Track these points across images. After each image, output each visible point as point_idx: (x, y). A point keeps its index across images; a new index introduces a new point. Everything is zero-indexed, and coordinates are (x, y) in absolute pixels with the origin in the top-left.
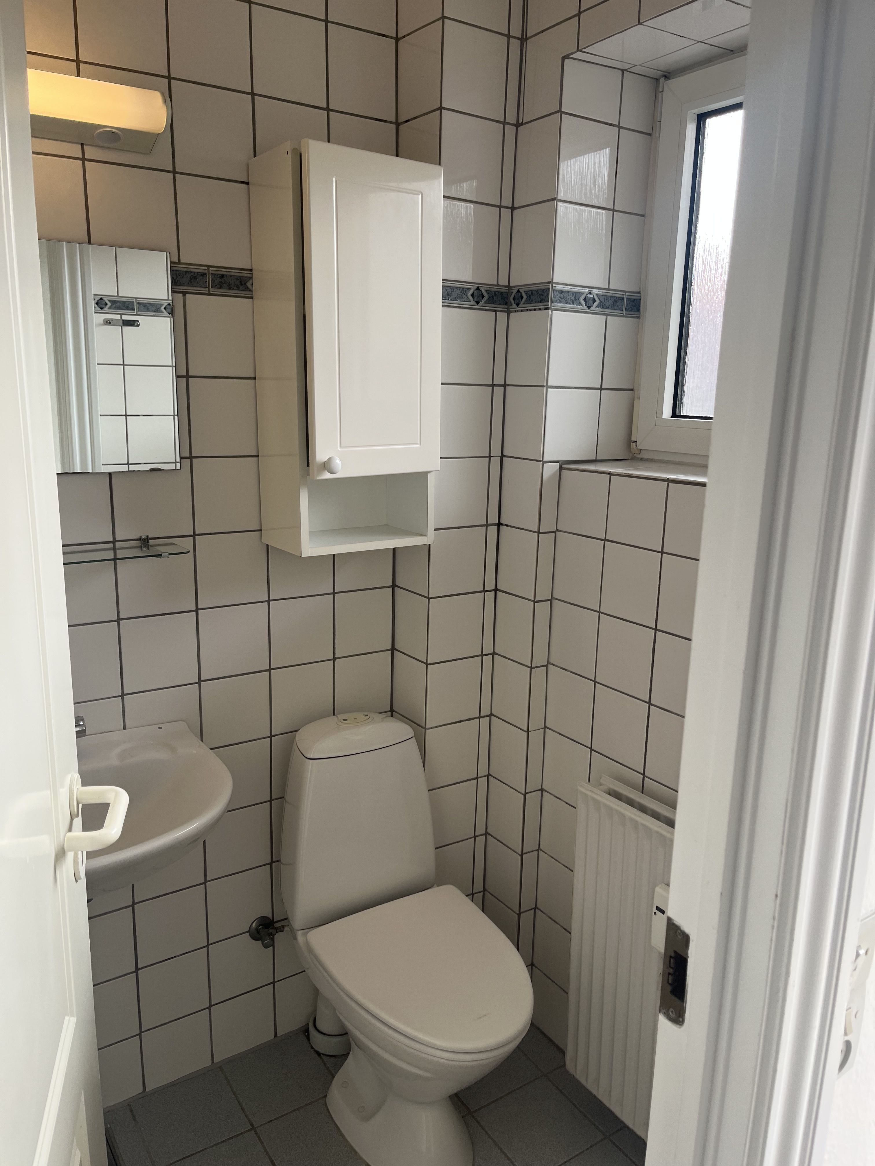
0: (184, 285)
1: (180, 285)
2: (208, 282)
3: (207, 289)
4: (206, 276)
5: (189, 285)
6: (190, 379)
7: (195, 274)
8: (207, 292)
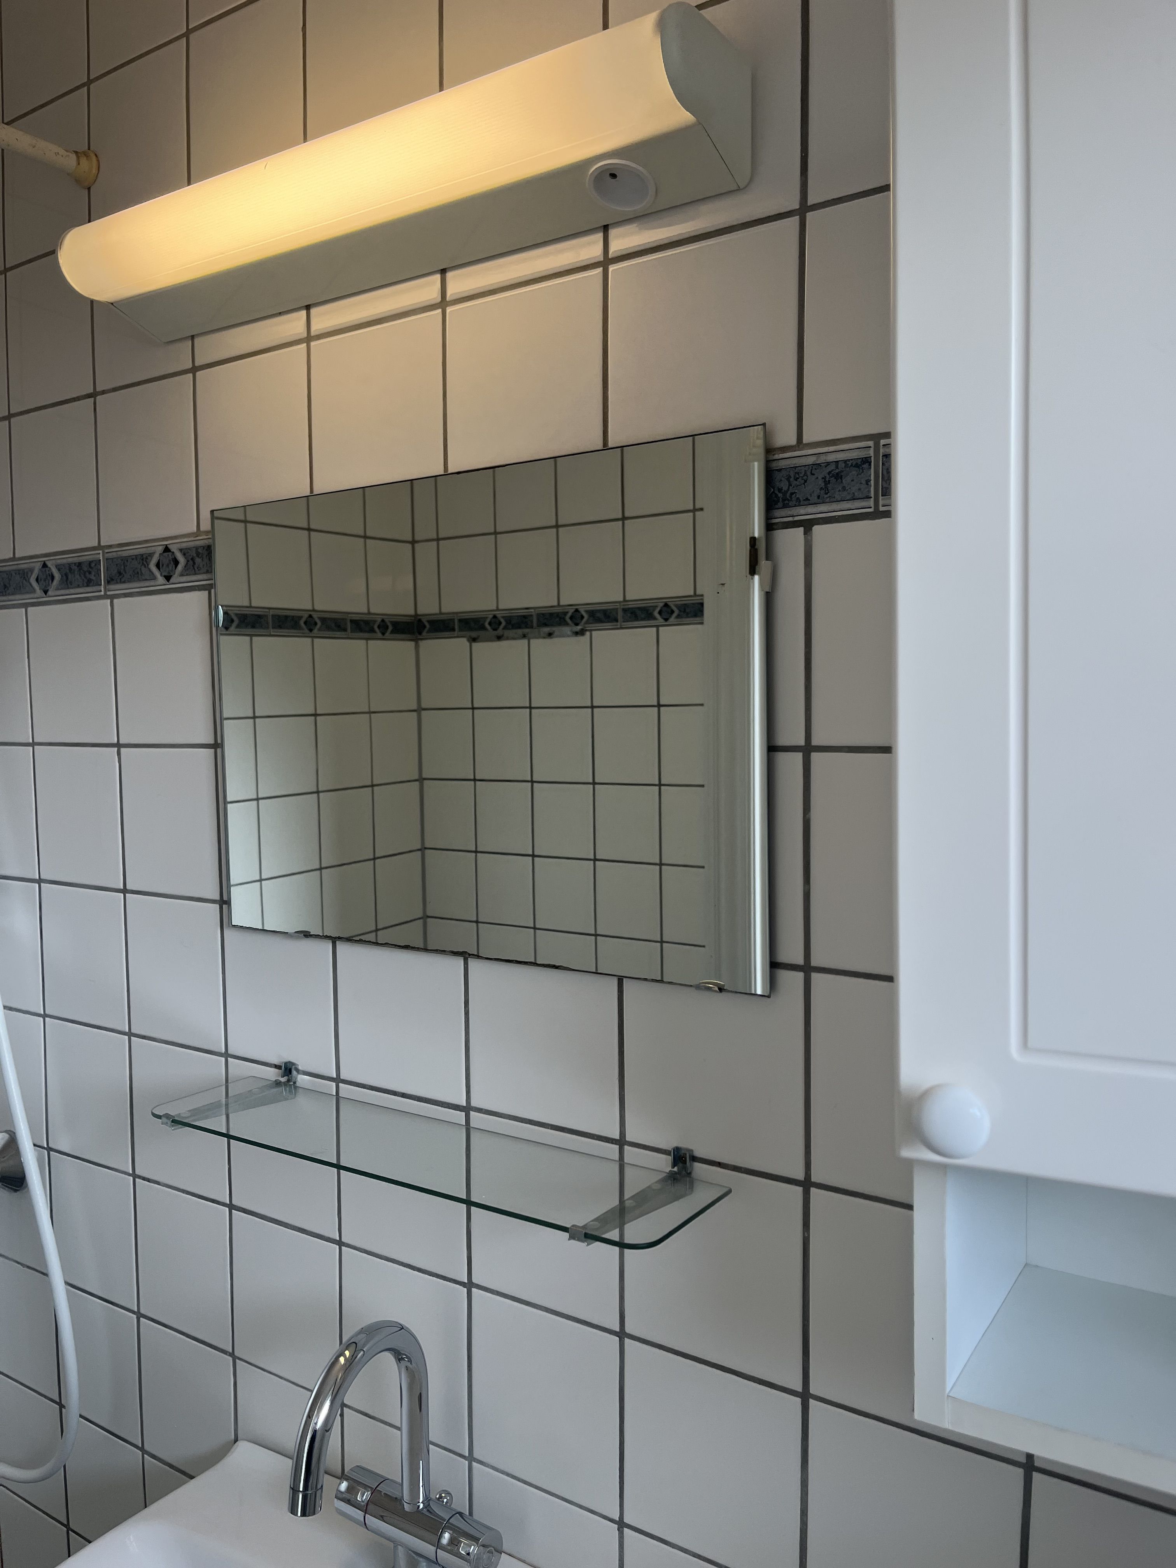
0: (807, 502)
1: (799, 503)
2: (872, 482)
3: (871, 502)
4: (870, 465)
5: (820, 501)
6: (815, 756)
7: (837, 467)
8: (871, 510)
